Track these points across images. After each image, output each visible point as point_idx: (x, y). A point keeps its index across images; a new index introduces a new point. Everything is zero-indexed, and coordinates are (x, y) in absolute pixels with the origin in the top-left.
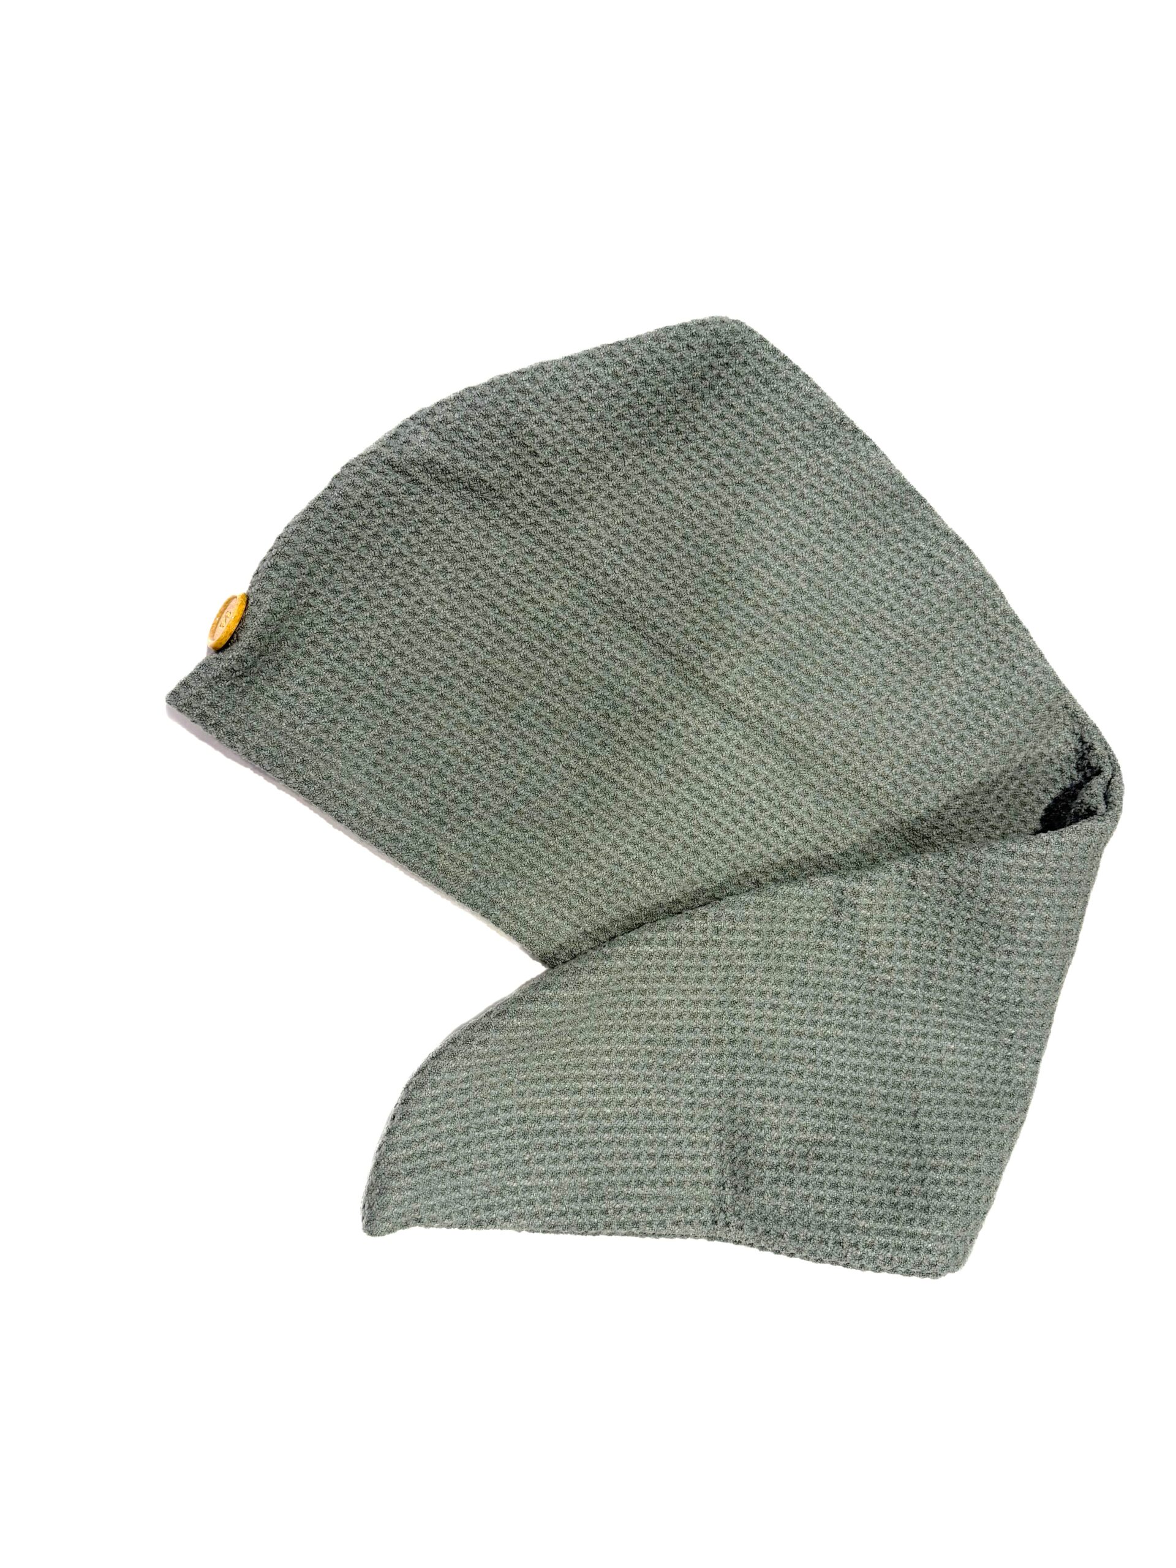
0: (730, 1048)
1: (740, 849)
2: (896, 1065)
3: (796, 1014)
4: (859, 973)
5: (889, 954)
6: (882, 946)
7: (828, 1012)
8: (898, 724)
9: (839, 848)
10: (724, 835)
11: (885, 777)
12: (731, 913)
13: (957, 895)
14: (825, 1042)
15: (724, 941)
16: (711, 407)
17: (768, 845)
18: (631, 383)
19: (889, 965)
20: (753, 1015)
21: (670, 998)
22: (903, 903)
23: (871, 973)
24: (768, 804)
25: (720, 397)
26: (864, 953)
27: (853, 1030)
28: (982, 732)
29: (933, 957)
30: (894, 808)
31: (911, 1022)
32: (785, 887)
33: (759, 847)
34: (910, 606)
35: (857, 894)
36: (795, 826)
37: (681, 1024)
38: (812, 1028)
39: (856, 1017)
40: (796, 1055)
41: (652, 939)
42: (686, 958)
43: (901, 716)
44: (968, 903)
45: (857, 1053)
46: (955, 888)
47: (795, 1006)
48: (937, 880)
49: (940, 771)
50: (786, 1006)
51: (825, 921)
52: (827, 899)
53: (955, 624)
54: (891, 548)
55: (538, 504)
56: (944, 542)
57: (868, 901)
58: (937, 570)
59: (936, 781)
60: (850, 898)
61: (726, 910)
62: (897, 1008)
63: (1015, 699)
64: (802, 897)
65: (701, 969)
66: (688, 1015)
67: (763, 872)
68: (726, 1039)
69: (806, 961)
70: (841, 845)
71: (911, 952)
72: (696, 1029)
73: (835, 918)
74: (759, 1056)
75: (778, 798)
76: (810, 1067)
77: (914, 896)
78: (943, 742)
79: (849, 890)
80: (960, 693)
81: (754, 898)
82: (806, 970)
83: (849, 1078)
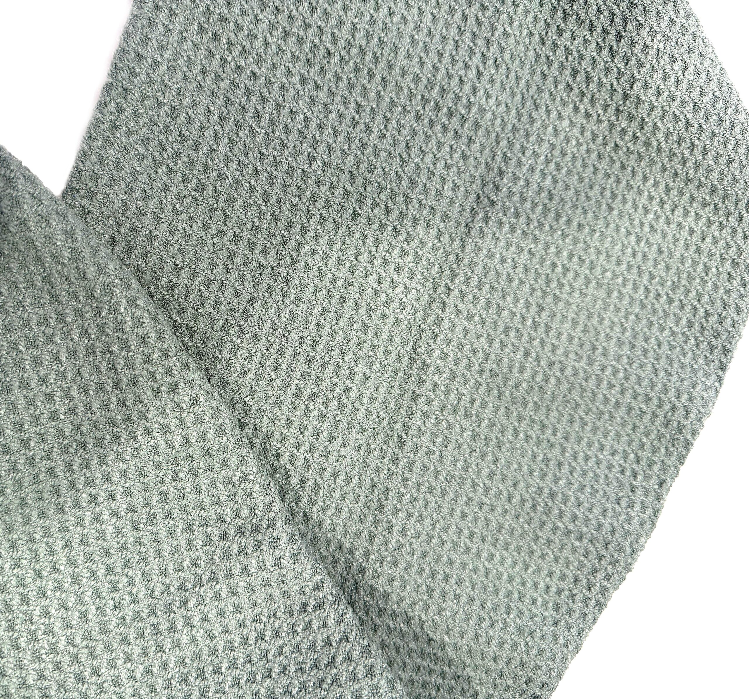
0: (21, 461)
1: (273, 393)
2: (71, 681)
3: (93, 531)
4: (172, 589)
5: (210, 615)
6: (217, 603)
7: (110, 570)
8: (461, 525)
9: (311, 509)
10: (285, 368)
11: (403, 532)
12: (201, 399)
13: (315, 666)
14: (70, 580)
15: (163, 403)
16: (698, 217)
17: (289, 423)
18: (711, 120)
19: (196, 620)
20: (75, 476)
21: (64, 359)
22: (279, 607)
23: (178, 604)
24: (334, 407)
25: (710, 223)
26: (200, 583)
27: (97, 609)
28: (484, 619)
29: (224, 670)
30: (373, 557)
31: (133, 678)
32: (251, 455)
33: (283, 414)
34: (582, 489)
35: (274, 543)
36: (321, 448)
37: (33, 384)
38: (82, 557)
39: (115, 608)
40: (41, 550)
41: (137, 306)
42: (126, 359)
43: (470, 524)
44: (312, 684)
45: (69, 626)
46: (324, 660)
47: (103, 527)
48: (325, 635)
49: (430, 591)
50: (100, 514)
51: (224, 521)
52: (252, 512)
53: (577, 544)
54: (626, 448)
55: (570, 58)
56: (651, 498)
57: (270, 561)
58: (624, 503)
59: (417, 592)
60: (265, 538)
61: (202, 392)
62: (145, 653)
63: (528, 639)
64: (246, 480)
65: (117, 385)
66: (49, 391)
67: (256, 429)
68: (32, 453)
69: (166, 517)
70: (315, 510)
71: (221, 642)
72: (32, 408)
73: (232, 532)
74: (23, 503)
75: (343, 417)
76: (31, 574)
77: (292, 616)
78: (460, 582)
79: (275, 534)
80: (511, 579)
81: (227, 421)
82: (154, 521)
83: (33, 628)
